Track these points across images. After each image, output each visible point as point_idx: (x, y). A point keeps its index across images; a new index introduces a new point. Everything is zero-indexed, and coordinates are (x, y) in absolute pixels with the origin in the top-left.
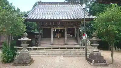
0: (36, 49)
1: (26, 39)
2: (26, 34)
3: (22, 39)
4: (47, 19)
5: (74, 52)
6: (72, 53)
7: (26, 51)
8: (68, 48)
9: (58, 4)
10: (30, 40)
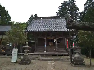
0: (33, 55)
1: (27, 46)
2: (27, 43)
3: (25, 47)
4: (41, 31)
5: (63, 58)
6: (62, 59)
7: (27, 55)
8: (59, 55)
9: (51, 18)
10: (30, 47)
